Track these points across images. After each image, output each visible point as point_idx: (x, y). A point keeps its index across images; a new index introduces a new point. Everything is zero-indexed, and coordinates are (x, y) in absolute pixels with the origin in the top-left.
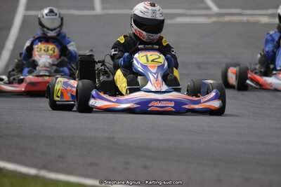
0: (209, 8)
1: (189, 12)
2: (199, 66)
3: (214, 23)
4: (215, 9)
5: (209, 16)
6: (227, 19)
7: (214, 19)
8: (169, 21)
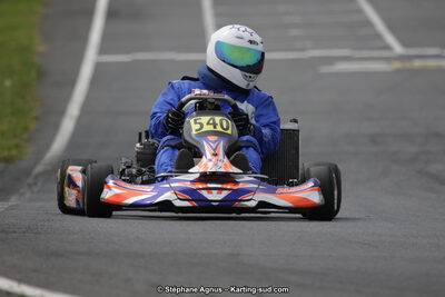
0: (388, 47)
1: (357, 54)
2: (374, 139)
3: (397, 71)
4: (398, 49)
5: (388, 60)
6: (418, 63)
7: (397, 65)
8: (325, 69)
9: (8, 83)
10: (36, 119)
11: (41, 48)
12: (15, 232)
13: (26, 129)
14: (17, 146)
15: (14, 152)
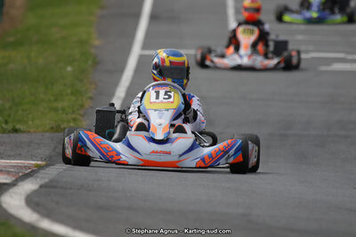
1: (350, 57)
8: (324, 68)
9: (69, 69)
10: (91, 98)
11: (97, 43)
12: (71, 188)
13: (82, 106)
14: (74, 120)
15: (72, 124)
